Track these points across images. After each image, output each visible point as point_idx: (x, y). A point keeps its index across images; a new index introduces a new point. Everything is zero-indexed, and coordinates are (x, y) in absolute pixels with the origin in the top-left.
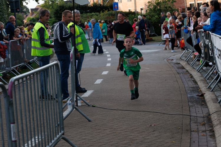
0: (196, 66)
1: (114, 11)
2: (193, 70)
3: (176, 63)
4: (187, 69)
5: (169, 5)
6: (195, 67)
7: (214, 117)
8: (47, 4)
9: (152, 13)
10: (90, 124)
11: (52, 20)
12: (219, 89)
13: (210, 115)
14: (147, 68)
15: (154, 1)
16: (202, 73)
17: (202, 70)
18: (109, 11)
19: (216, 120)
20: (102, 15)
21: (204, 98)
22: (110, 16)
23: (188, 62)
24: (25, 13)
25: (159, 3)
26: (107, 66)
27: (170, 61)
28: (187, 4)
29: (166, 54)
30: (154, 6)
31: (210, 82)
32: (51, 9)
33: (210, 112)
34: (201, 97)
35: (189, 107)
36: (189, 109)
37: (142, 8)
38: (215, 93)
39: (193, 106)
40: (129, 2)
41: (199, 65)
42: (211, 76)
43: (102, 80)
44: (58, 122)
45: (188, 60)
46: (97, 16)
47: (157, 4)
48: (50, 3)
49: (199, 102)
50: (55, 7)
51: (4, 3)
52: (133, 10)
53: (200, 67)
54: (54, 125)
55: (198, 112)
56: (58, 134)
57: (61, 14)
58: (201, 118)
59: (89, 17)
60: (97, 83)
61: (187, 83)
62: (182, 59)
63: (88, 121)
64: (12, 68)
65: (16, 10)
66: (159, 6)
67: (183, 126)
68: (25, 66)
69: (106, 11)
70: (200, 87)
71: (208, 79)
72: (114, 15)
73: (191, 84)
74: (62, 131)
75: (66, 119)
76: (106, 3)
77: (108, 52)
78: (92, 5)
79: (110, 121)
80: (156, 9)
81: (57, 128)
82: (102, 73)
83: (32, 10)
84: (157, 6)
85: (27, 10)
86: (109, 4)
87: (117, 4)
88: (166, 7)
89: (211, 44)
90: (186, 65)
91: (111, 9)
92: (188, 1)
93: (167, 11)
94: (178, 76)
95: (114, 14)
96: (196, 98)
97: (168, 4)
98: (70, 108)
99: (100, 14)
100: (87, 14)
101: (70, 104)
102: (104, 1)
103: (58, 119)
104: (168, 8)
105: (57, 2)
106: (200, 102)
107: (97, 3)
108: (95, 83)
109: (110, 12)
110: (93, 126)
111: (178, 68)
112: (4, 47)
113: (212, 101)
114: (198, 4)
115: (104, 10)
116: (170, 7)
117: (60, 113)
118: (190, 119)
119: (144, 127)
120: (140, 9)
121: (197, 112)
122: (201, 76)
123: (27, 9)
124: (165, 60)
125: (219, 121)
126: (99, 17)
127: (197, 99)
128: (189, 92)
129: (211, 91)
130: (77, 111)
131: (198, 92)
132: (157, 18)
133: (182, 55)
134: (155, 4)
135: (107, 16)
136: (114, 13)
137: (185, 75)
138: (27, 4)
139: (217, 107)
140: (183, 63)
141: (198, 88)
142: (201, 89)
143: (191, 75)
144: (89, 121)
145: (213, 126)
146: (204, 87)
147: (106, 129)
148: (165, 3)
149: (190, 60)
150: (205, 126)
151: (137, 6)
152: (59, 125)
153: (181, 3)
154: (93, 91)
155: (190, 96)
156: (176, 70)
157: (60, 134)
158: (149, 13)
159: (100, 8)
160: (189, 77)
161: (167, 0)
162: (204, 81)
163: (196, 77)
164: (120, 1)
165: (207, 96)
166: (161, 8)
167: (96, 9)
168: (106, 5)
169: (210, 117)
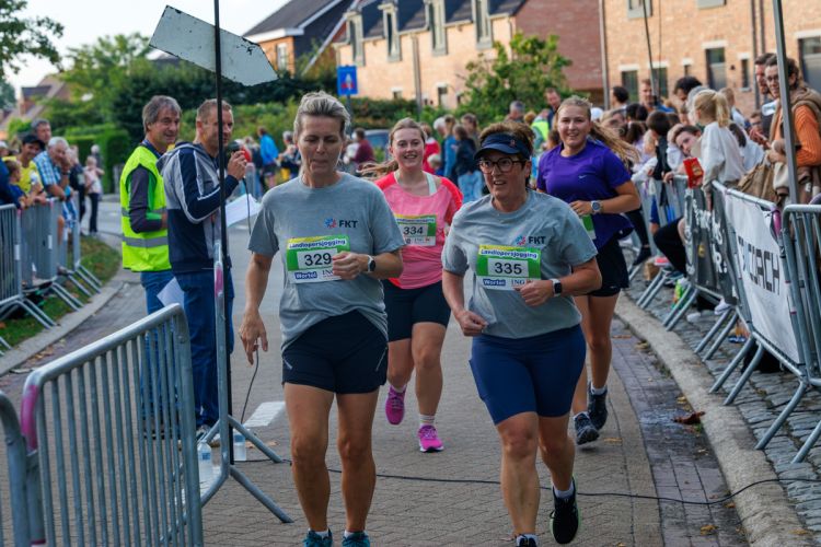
0: (658, 307)
2: (650, 325)
4: (628, 318)
5: (546, 76)
6: (656, 312)
7: (748, 504)
8: (86, 72)
9: (483, 106)
11: (102, 131)
12: (757, 397)
13: (729, 495)
15: (490, 61)
16: (687, 334)
17: (684, 324)
19: (758, 515)
21: (702, 431)
25: (507, 67)
28: (612, 73)
30: (490, 79)
31: (722, 370)
32: (98, 89)
33: (731, 484)
34: (688, 428)
35: (651, 466)
37: (442, 85)
39: (663, 461)
40: (394, 65)
41: (669, 302)
42: (722, 346)
46: (274, 118)
47: (499, 72)
48: (96, 66)
49: (685, 446)
50: (116, 82)
52: (409, 95)
53: (678, 310)
55: (687, 487)
57: (139, 107)
58: (700, 509)
59: (246, 120)
61: (633, 372)
66: (507, 80)
70: (683, 386)
71: (710, 358)
73: (649, 377)
76: (309, 66)
80: (498, 91)
83: (27, 91)
84: (500, 79)
85: (7, 92)
87: (352, 71)
88: (535, 85)
92: (615, 62)
93: (537, 98)
96: (673, 430)
97: (541, 73)
99: (287, 109)
102: (298, 61)
104: (541, 89)
105: (122, 63)
106: (689, 443)
113: (733, 441)
115: (300, 91)
116: (548, 84)
118: (661, 510)
119: (493, 542)
120: (435, 92)
121: (681, 487)
122: (683, 348)
125: (768, 518)
126: (283, 120)
127: (677, 433)
128: (644, 405)
129: (727, 405)
131: (678, 407)
134: (494, 74)
137: (621, 340)
139: (753, 463)
141: (675, 391)
142: (689, 397)
143: (644, 341)
145: (750, 540)
146: (701, 389)
148: (529, 68)
150: (717, 536)
151: (423, 78)
153: (589, 69)
155: (648, 420)
158: (472, 104)
159: (287, 85)
160: (636, 350)
161: (536, 58)
162: (696, 363)
163: (664, 352)
164: (359, 58)
165: (712, 422)
166: (516, 86)
167: (269, 91)
168: (307, 73)
169: (732, 505)
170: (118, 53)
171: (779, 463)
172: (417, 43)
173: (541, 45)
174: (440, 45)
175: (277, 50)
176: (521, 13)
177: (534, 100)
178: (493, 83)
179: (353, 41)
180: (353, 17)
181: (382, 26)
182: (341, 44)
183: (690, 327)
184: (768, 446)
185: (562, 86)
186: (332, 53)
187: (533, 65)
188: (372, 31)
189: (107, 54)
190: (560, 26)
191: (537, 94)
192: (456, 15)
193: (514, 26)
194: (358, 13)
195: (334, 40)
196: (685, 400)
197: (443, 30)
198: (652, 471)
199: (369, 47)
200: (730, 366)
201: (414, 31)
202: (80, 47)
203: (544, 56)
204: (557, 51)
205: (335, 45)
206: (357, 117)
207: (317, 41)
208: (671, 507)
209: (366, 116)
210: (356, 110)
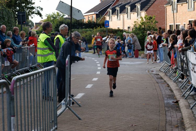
0: (172, 77)
1: (105, 28)
2: (170, 81)
3: (156, 74)
4: (165, 79)
5: (152, 25)
6: (172, 78)
7: (186, 121)
8: (50, 20)
9: (137, 31)
10: (80, 122)
12: (192, 98)
13: (183, 119)
14: (131, 77)
15: (140, 21)
16: (178, 83)
17: (177, 81)
18: (101, 27)
19: (188, 124)
21: (178, 104)
22: (101, 32)
23: (166, 74)
24: (30, 26)
25: (144, 22)
26: (97, 73)
27: (151, 72)
28: (167, 25)
29: (148, 66)
30: (139, 25)
31: (184, 91)
33: (183, 117)
34: (175, 104)
35: (166, 112)
37: (129, 26)
38: (188, 100)
39: (168, 111)
40: (118, 21)
41: (175, 76)
42: (185, 86)
43: (92, 85)
44: (52, 119)
45: (166, 72)
46: (90, 32)
47: (142, 23)
48: (52, 19)
49: (174, 108)
50: (56, 22)
51: (13, 16)
52: (121, 28)
53: (176, 78)
54: (49, 121)
55: (173, 116)
56: (52, 129)
58: (175, 122)
59: (84, 32)
60: (88, 88)
61: (165, 91)
62: (161, 71)
63: (78, 119)
64: (16, 71)
65: (23, 22)
66: (143, 26)
67: (160, 128)
68: (28, 70)
69: (98, 28)
70: (175, 95)
71: (182, 89)
72: (105, 31)
73: (168, 92)
74: (55, 126)
75: (60, 116)
76: (99, 21)
77: (98, 62)
78: (87, 22)
79: (97, 120)
80: (141, 28)
81: (51, 124)
82: (92, 79)
83: (36, 24)
87: (108, 22)
88: (149, 27)
89: (186, 59)
90: (164, 76)
91: (103, 26)
92: (168, 23)
94: (157, 85)
96: (172, 104)
98: (63, 107)
99: (94, 30)
100: (82, 29)
101: (63, 104)
102: (97, 20)
103: (53, 116)
105: (58, 18)
107: (91, 21)
108: (86, 87)
109: (102, 28)
110: (82, 123)
111: (157, 78)
112: (10, 52)
113: (185, 107)
114: (177, 25)
115: (97, 26)
116: (152, 27)
117: (54, 110)
118: (166, 121)
119: (126, 126)
120: (127, 28)
122: (177, 86)
123: (32, 23)
124: (147, 71)
125: (190, 124)
126: (92, 33)
128: (166, 98)
129: (185, 99)
130: (70, 110)
131: (174, 99)
132: (141, 36)
133: (161, 67)
134: (140, 24)
136: (106, 30)
137: (163, 84)
138: (32, 18)
139: (189, 112)
140: (162, 75)
142: (176, 97)
143: (168, 84)
144: (80, 119)
145: (186, 129)
146: (179, 96)
147: (93, 126)
149: (168, 72)
150: (178, 128)
151: (125, 25)
152: (53, 121)
153: (163, 24)
154: (84, 94)
155: (166, 102)
156: (155, 80)
157: (54, 128)
158: (135, 31)
159: (94, 25)
160: (166, 86)
161: (150, 21)
162: (179, 90)
163: (172, 87)
164: (110, 19)
165: (181, 102)
166: (145, 27)
167: (90, 26)
168: (99, 22)
169: (183, 121)
170: (57, 16)
171: (195, 112)
172: (124, 16)
173: (151, 18)
174: (129, 17)
175: (92, 17)
176: (148, 11)
178: (140, 26)
179: (109, 16)
180: (110, 10)
181: (116, 12)
182: (107, 16)
184: (193, 108)
186: (105, 18)
187: (149, 22)
188: (114, 13)
189: (55, 16)
190: (156, 14)
191: (150, 29)
192: (133, 11)
193: (146, 13)
194: (111, 9)
195: (105, 15)
197: (130, 14)
198: (166, 113)
199: (113, 17)
200: (186, 91)
201: (123, 14)
202: (49, 14)
203: (152, 21)
204: (155, 19)
205: (105, 16)
206: (109, 33)
207: (101, 15)
208: (169, 121)
209: (111, 33)
210: (109, 31)
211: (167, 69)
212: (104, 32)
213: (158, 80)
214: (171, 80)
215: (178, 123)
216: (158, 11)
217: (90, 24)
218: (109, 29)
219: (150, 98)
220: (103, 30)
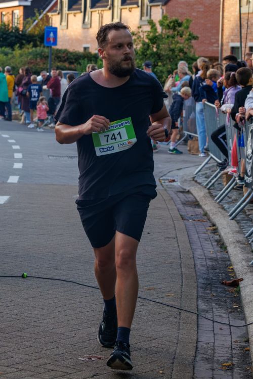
0: (228, 203)
2: (220, 214)
3: (182, 190)
4: (207, 208)
5: (181, 45)
6: (226, 206)
15: (146, 32)
16: (243, 223)
17: (242, 216)
18: (35, 46)
20: (18, 55)
21: (239, 292)
22: (36, 59)
23: (212, 191)
25: (156, 37)
26: (9, 181)
27: (167, 183)
28: (225, 47)
30: (144, 44)
33: (250, 334)
34: (230, 289)
35: (198, 314)
36: (196, 320)
39: (207, 311)
41: (236, 200)
45: (210, 184)
46: (5, 57)
47: (150, 40)
49: (225, 302)
55: (220, 332)
61: (202, 246)
62: (196, 182)
66: (155, 46)
69: (28, 46)
70: (232, 259)
72: (48, 57)
73: (211, 250)
77: (18, 147)
80: (148, 52)
84: (150, 44)
86: (37, 29)
87: (55, 31)
88: (173, 50)
90: (205, 197)
92: (227, 41)
93: (173, 59)
94: (180, 224)
95: (47, 54)
96: (219, 290)
97: (178, 42)
99: (14, 52)
102: (25, 22)
104: (177, 52)
106: (228, 301)
107: (9, 25)
109: (38, 48)
111: (185, 204)
114: (251, 48)
115: (24, 42)
116: (181, 50)
118: (197, 348)
121: (215, 332)
122: (238, 232)
126: (11, 58)
127: (222, 292)
131: (227, 273)
133: (199, 171)
134: (147, 41)
135: (31, 59)
136: (48, 52)
137: (199, 223)
140: (199, 193)
141: (227, 262)
142: (235, 267)
143: (214, 225)
146: (244, 263)
148: (171, 39)
149: (216, 185)
150: (232, 372)
153: (211, 44)
156: (178, 210)
159: (16, 37)
160: (207, 231)
161: (176, 33)
162: (244, 244)
163: (225, 234)
164: (64, 23)
165: (246, 286)
166: (161, 50)
167: (5, 39)
168: (30, 31)
169: (248, 348)
172: (102, 17)
173: (180, 25)
175: (13, 13)
176: (170, 3)
177: (172, 60)
178: (146, 46)
179: (61, 12)
181: (81, 4)
182: (53, 14)
183: (246, 218)
185: (191, 52)
186: (48, 18)
187: (173, 37)
188: (74, 7)
190: (194, 14)
191: (174, 57)
192: (128, 2)
193: (165, 11)
195: (49, 11)
196: (232, 269)
197: (119, 10)
199: (71, 17)
201: (100, 9)
203: (181, 32)
204: (190, 29)
205: (50, 14)
206: (60, 61)
207: (39, 10)
208: (205, 345)
209: (65, 61)
210: (58, 57)
211: (215, 177)
212: (43, 58)
213: (186, 208)
214: (223, 211)
215: (231, 354)
216: (200, 6)
217: (5, 34)
218: (59, 51)
219: (156, 266)
220: (42, 52)
